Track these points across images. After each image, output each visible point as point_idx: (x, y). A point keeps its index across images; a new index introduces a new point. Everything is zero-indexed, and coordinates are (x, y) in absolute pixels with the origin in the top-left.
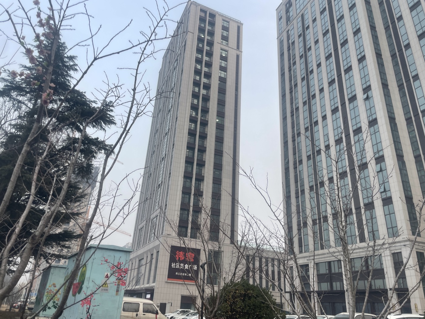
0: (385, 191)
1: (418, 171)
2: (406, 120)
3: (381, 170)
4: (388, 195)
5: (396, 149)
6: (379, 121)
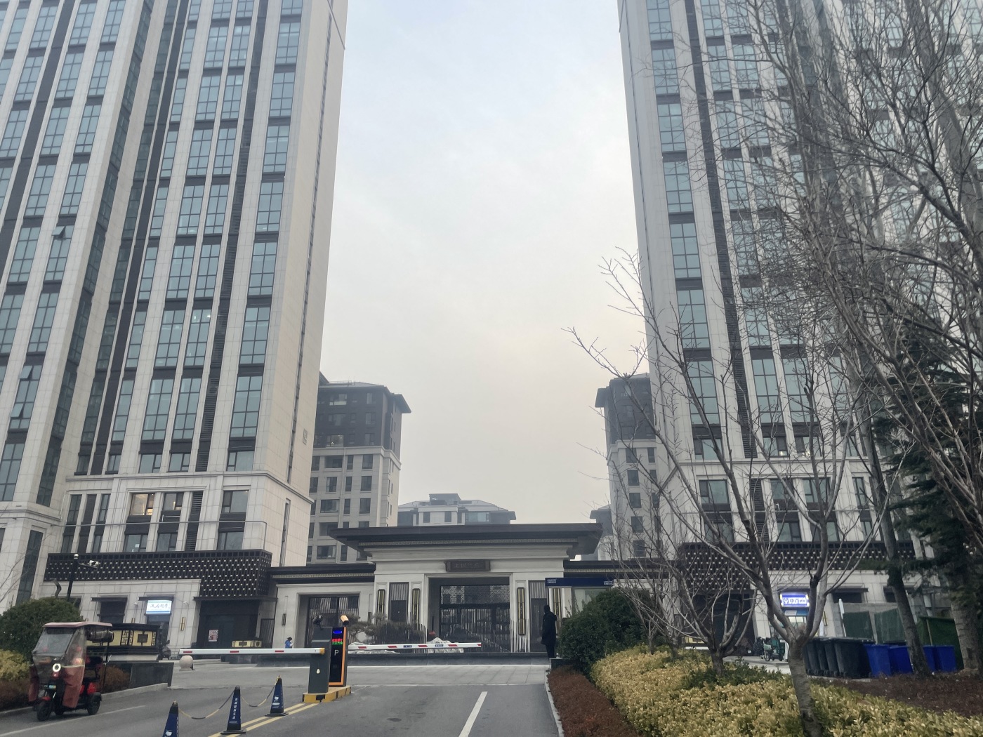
0: (21, 417)
1: (91, 396)
2: (111, 303)
3: (30, 378)
4: (23, 426)
5: (71, 349)
6: (63, 288)
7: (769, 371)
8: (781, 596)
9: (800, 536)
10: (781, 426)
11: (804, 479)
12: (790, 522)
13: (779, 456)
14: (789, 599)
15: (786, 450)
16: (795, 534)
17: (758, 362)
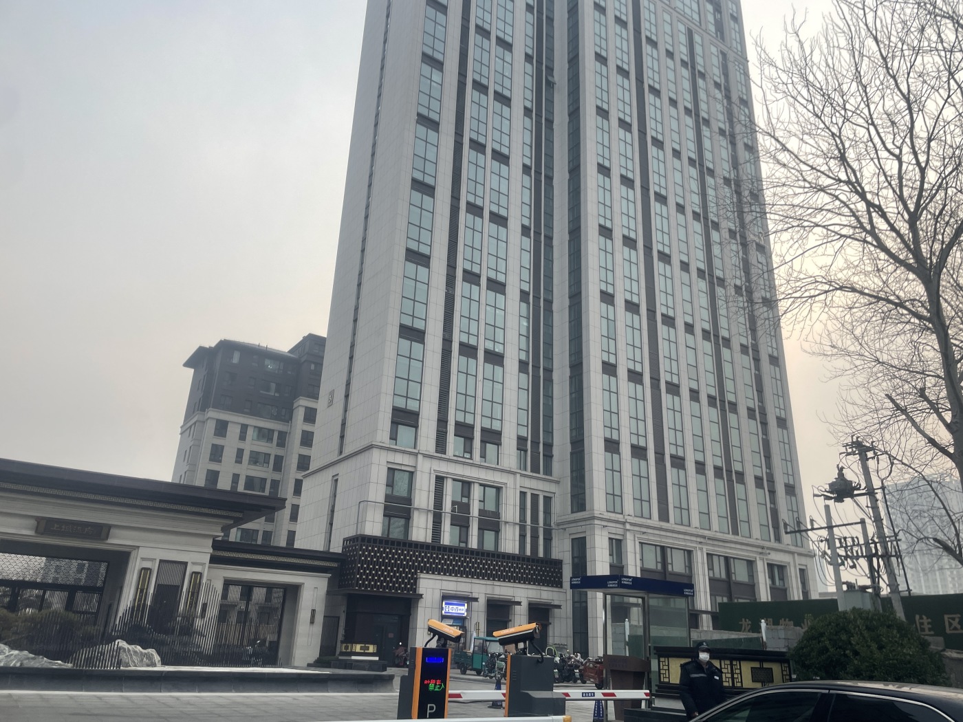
7: (472, 371)
8: (444, 603)
9: (466, 543)
10: (472, 427)
11: (481, 485)
12: (461, 526)
13: (463, 457)
14: (451, 606)
15: (471, 453)
16: (463, 539)
17: (464, 359)
